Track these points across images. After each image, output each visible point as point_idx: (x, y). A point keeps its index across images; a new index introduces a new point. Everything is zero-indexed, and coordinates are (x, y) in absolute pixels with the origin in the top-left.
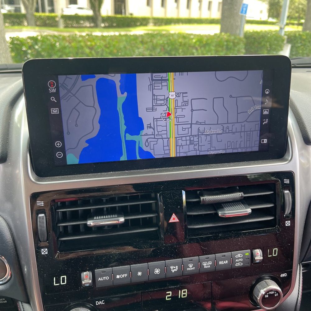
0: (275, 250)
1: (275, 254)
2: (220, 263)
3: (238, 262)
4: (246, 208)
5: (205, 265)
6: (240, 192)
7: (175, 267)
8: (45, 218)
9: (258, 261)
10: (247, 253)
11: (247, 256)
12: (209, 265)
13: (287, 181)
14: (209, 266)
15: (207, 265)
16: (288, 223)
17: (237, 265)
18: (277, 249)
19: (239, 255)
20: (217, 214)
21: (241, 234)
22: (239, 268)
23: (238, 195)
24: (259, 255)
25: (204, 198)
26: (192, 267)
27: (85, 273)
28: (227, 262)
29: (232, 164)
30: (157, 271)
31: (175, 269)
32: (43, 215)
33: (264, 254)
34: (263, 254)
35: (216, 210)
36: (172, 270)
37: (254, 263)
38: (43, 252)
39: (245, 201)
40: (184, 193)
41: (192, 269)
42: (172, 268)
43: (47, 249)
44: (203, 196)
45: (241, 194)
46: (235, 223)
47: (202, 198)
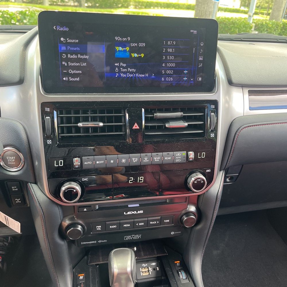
0: (204, 154)
1: (203, 156)
2: (165, 159)
3: (177, 159)
4: (184, 123)
5: (155, 159)
6: (181, 112)
7: (135, 159)
8: (50, 119)
9: (191, 160)
10: (184, 153)
11: (184, 155)
12: (158, 159)
13: (213, 107)
14: (158, 160)
16: (212, 135)
17: (177, 161)
18: (205, 153)
19: (178, 154)
20: (165, 126)
21: (180, 140)
22: (179, 163)
23: (179, 114)
24: (192, 155)
25: (157, 114)
26: (147, 160)
27: (76, 159)
28: (170, 158)
29: (176, 93)
30: (124, 161)
31: (136, 160)
32: (49, 117)
33: (196, 155)
34: (195, 155)
35: (164, 123)
36: (134, 161)
37: (188, 161)
38: (48, 142)
39: (184, 119)
40: (143, 110)
41: (147, 161)
42: (133, 159)
43: (51, 140)
44: (156, 113)
45: (182, 114)
47: (155, 114)
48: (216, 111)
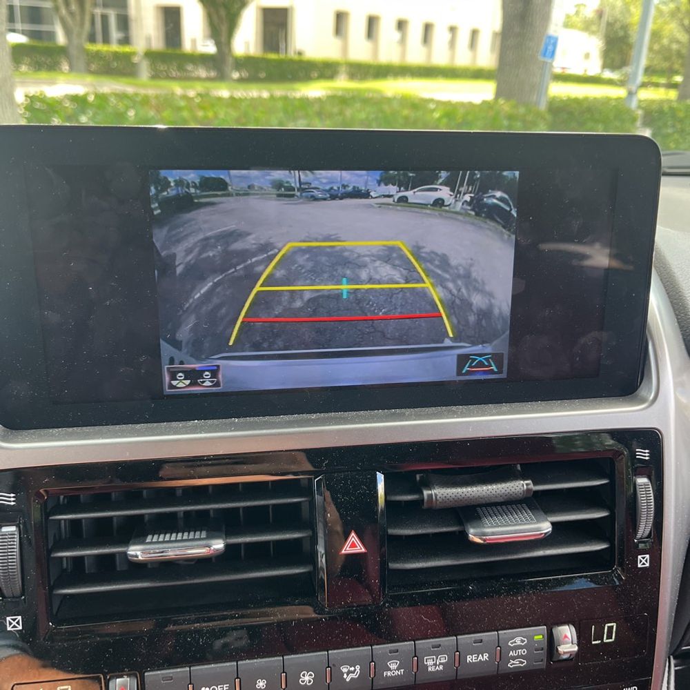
0: (610, 628)
1: (609, 637)
2: (469, 659)
3: (514, 658)
4: (538, 521)
5: (430, 663)
6: (524, 480)
7: (352, 669)
8: (17, 536)
9: (565, 657)
10: (538, 634)
11: (538, 642)
12: (440, 664)
13: (644, 454)
14: (441, 667)
15: (435, 664)
16: (644, 561)
17: (514, 664)
18: (614, 625)
19: (518, 641)
20: (464, 534)
21: (523, 585)
22: (518, 674)
23: (519, 486)
24: (567, 640)
25: (433, 492)
26: (398, 669)
27: (118, 680)
28: (486, 656)
29: (505, 407)
30: (307, 678)
31: (353, 672)
32: (13, 529)
33: (583, 638)
34: (579, 637)
35: (461, 523)
36: (345, 676)
37: (554, 660)
38: (10, 624)
39: (536, 503)
40: (380, 477)
41: (396, 673)
42: (345, 670)
43: (20, 618)
44: (429, 487)
45: (527, 485)
46: (510, 557)
47: (426, 493)
48: (655, 469)
